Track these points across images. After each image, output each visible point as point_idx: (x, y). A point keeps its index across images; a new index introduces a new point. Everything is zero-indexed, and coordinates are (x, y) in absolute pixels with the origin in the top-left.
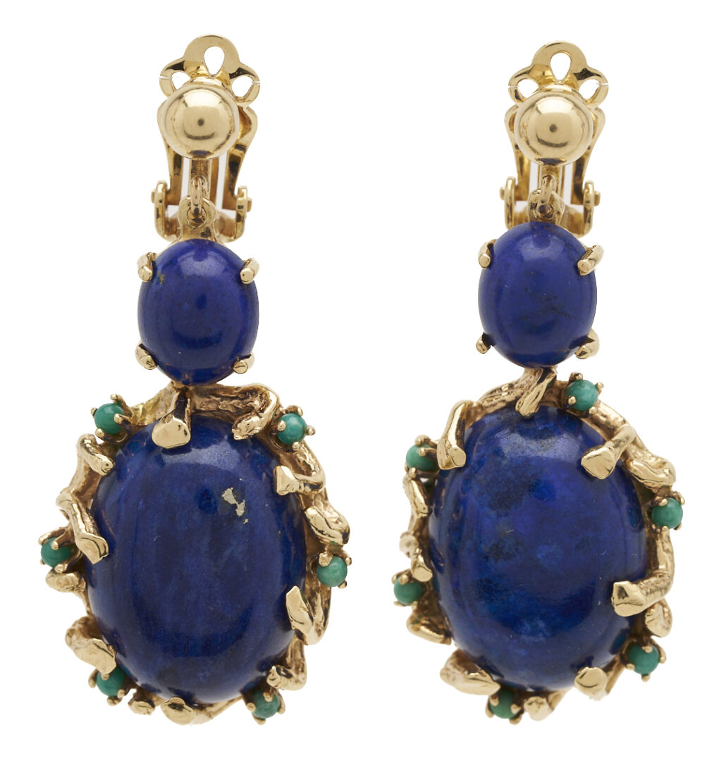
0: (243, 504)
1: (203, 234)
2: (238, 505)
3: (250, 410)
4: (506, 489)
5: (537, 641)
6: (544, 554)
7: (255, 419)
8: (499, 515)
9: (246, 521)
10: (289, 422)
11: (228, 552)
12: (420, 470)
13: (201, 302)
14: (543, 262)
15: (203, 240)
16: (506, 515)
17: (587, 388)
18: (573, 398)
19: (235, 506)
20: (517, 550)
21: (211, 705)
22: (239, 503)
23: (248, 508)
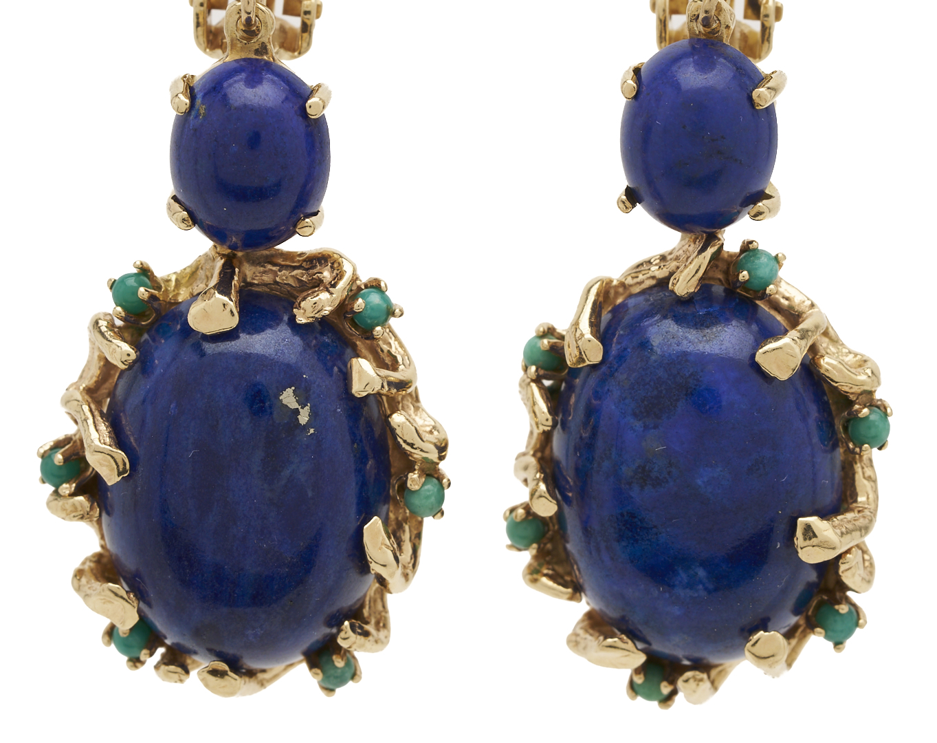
0: (307, 408)
1: (257, 52)
2: (301, 410)
3: (317, 284)
4: (655, 392)
5: (696, 595)
6: (706, 479)
7: (324, 296)
8: (646, 427)
9: (312, 431)
10: (368, 299)
11: (286, 473)
12: (542, 368)
13: (254, 140)
14: (707, 92)
15: (257, 60)
16: (656, 427)
17: (764, 260)
18: (745, 273)
19: (296, 412)
20: (669, 473)
21: (264, 671)
22: (302, 408)
23: (314, 414)
